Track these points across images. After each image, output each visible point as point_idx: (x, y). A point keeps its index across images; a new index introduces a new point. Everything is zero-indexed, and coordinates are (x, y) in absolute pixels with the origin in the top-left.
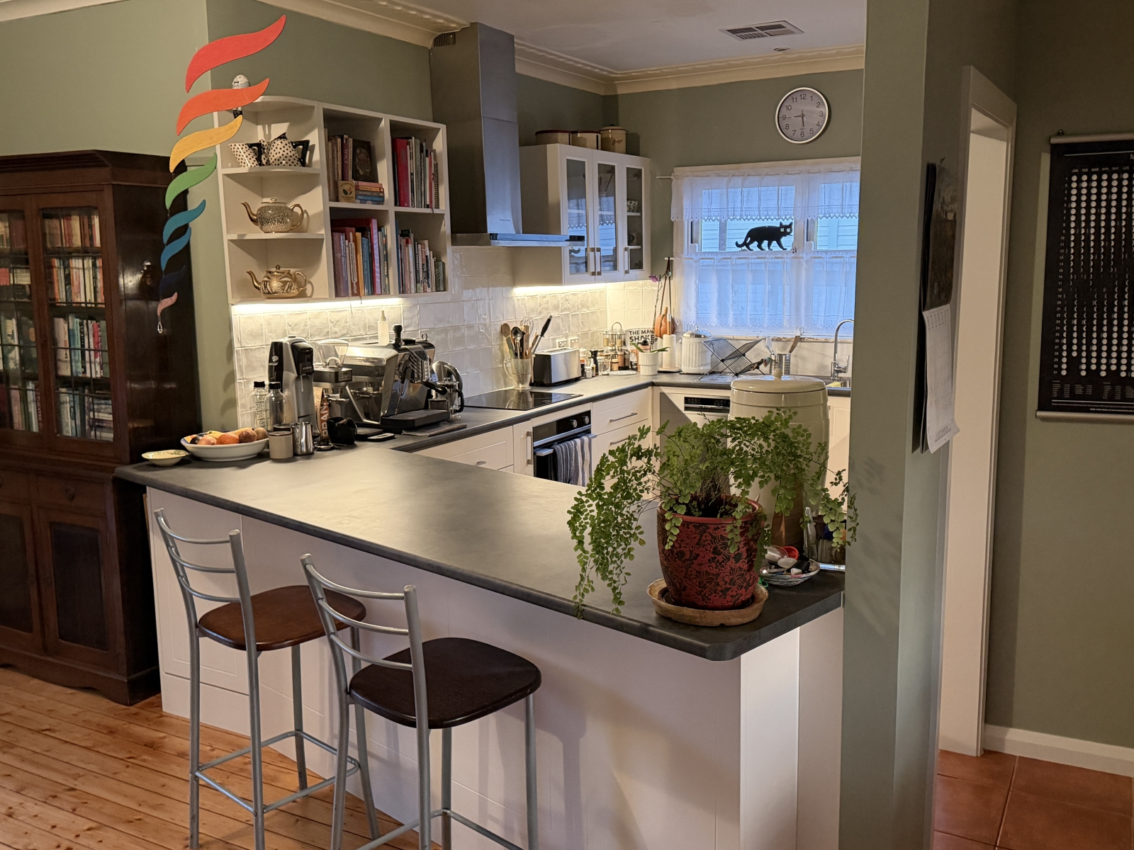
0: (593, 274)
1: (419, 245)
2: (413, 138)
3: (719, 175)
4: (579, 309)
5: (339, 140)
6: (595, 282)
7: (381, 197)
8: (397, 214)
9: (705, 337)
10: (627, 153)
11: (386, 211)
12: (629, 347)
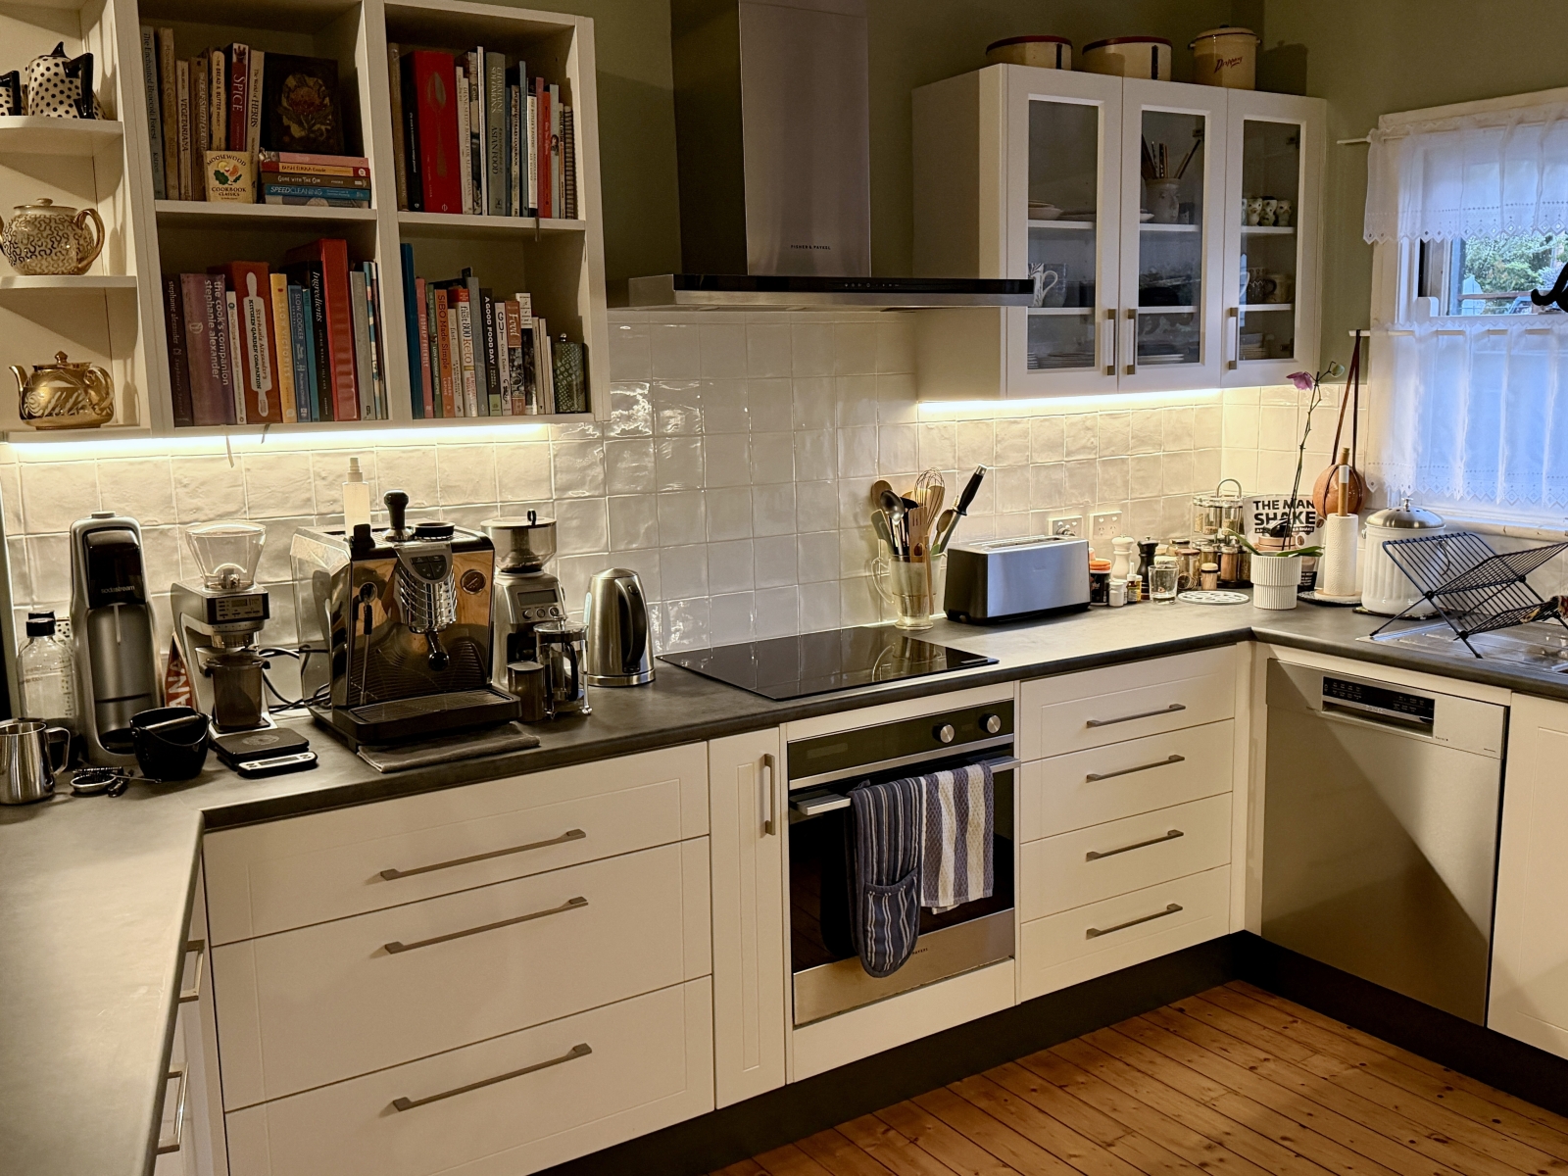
0: (1111, 370)
1: (500, 307)
2: (480, 49)
3: (1483, 125)
4: (1127, 448)
5: (218, 58)
6: (1119, 389)
7: (361, 188)
8: (405, 229)
9: (1423, 525)
10: (1259, 87)
11: (368, 226)
12: (1252, 538)
